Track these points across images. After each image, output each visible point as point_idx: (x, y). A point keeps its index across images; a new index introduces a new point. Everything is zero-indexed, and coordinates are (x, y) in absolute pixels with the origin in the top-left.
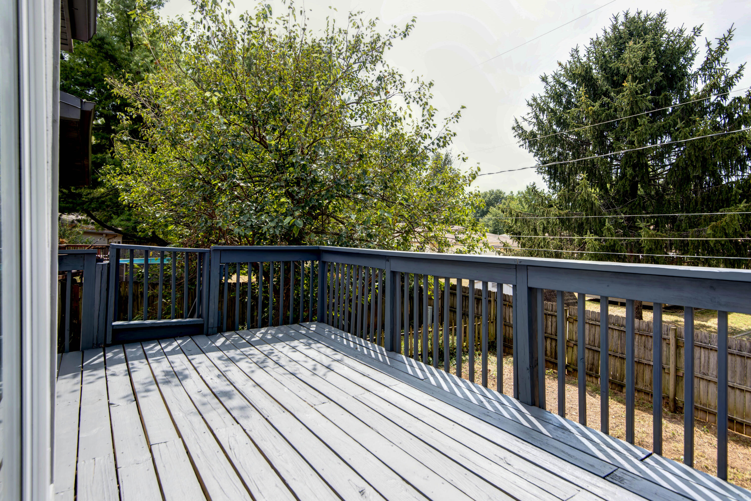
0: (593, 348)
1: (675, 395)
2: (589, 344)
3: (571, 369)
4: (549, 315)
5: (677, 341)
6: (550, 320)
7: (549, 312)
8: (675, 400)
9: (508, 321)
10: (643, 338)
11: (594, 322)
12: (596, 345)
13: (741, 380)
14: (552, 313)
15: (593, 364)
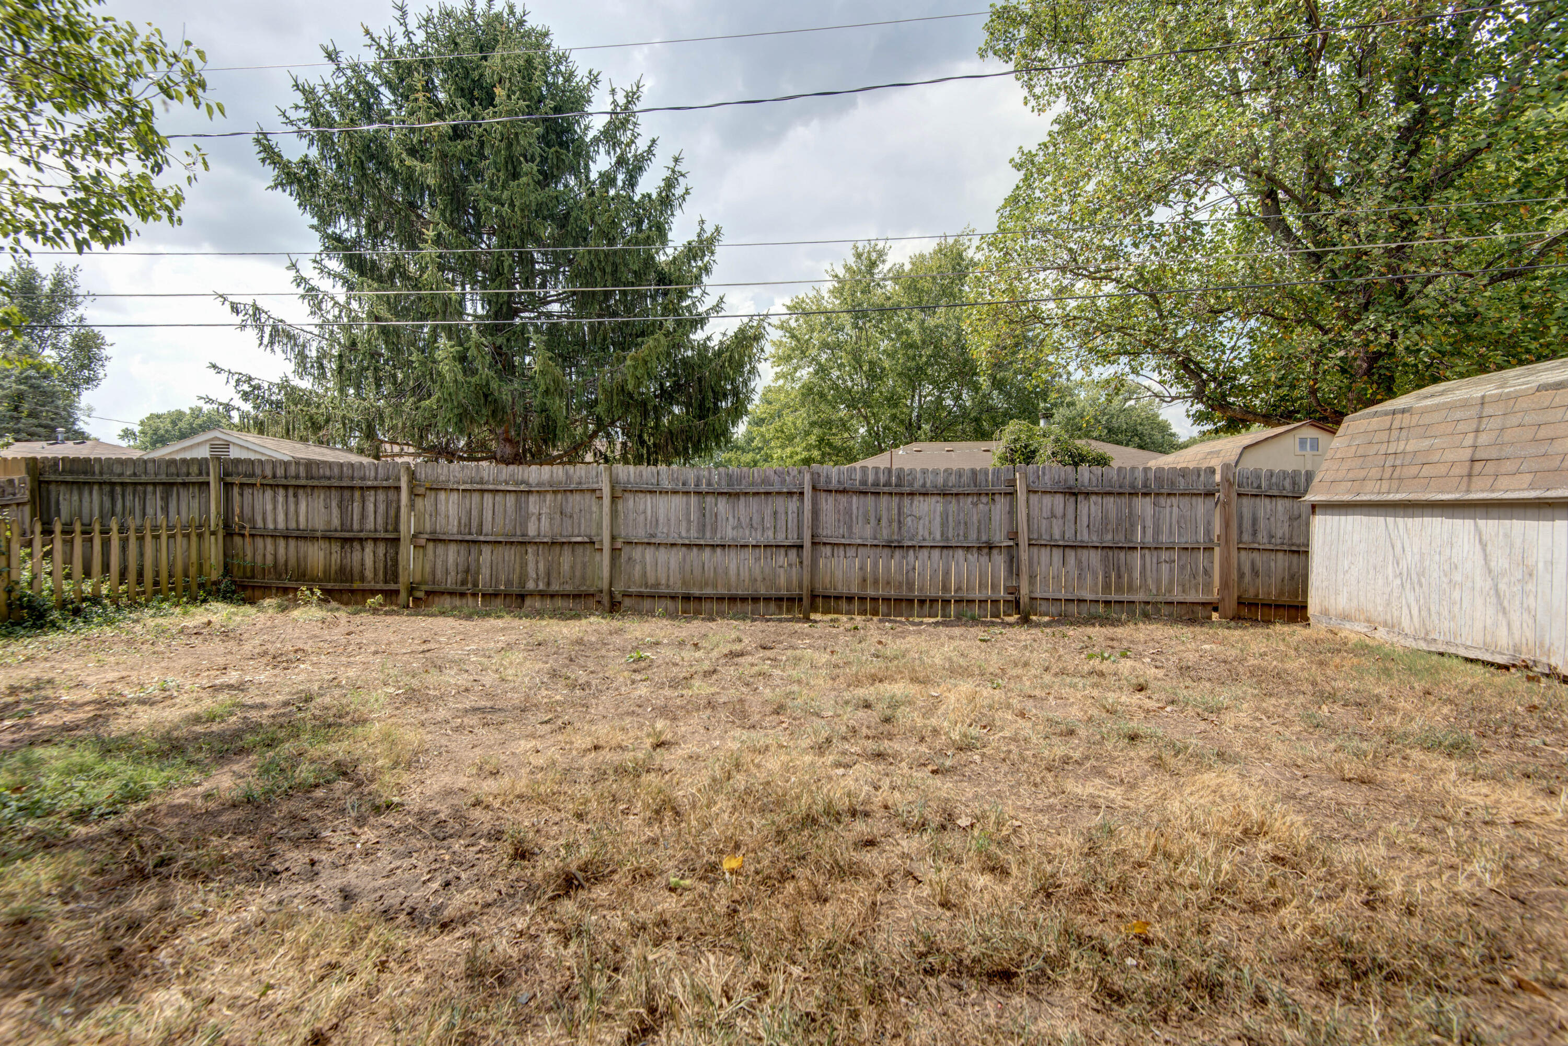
0: (468, 538)
1: (611, 585)
2: (460, 533)
3: (420, 594)
4: (369, 488)
5: (613, 488)
6: (372, 499)
7: (370, 483)
8: (611, 593)
9: (260, 524)
10: (559, 496)
11: (468, 487)
12: (474, 530)
13: (698, 532)
14: (375, 483)
15: (467, 571)
